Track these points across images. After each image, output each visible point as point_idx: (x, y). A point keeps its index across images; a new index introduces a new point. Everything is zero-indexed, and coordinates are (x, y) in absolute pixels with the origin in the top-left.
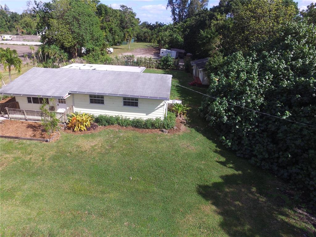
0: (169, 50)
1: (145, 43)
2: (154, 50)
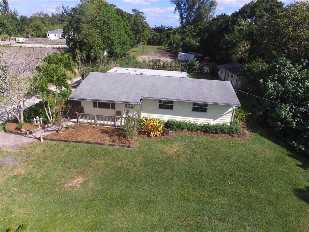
0: (187, 54)
1: (155, 46)
2: (168, 54)
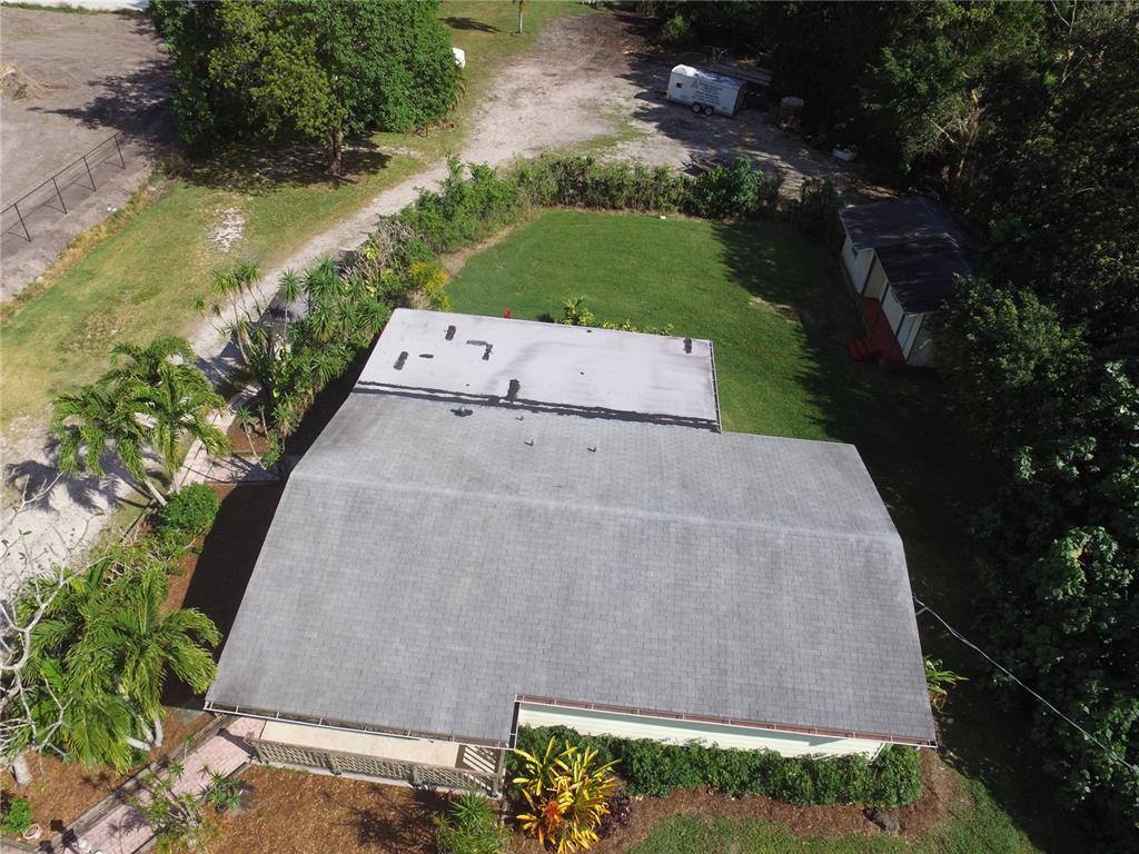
0: (708, 78)
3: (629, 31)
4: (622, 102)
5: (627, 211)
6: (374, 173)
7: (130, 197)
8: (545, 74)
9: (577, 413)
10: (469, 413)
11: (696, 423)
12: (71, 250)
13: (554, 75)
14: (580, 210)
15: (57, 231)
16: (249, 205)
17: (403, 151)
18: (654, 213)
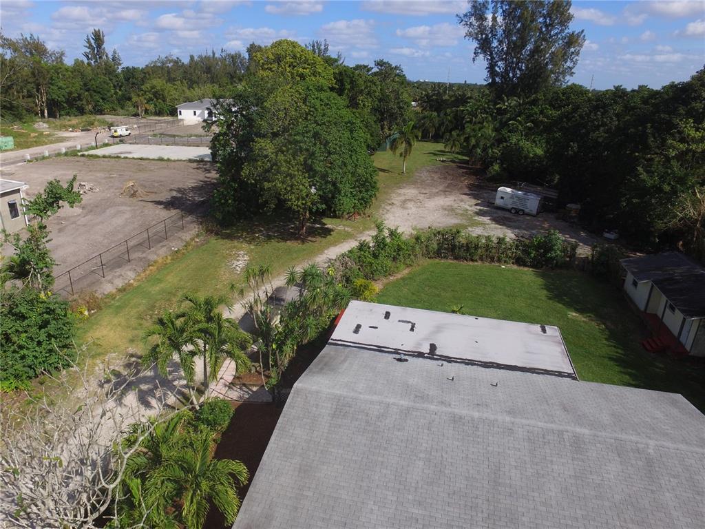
0: (520, 193)
2: (463, 176)
3: (466, 173)
4: (468, 207)
5: (479, 263)
6: (324, 237)
7: (185, 243)
8: (420, 193)
9: (478, 365)
10: (407, 360)
11: (560, 374)
12: (151, 268)
13: (426, 194)
14: (452, 261)
15: (144, 258)
16: (252, 251)
17: (341, 228)
18: (497, 264)
